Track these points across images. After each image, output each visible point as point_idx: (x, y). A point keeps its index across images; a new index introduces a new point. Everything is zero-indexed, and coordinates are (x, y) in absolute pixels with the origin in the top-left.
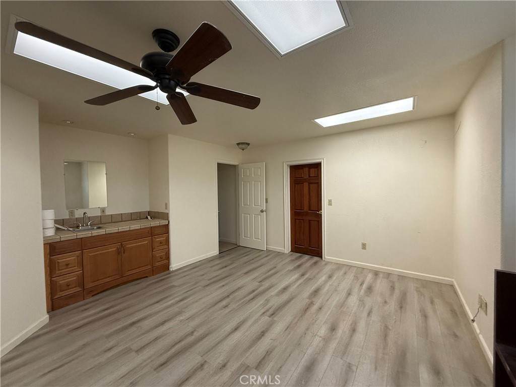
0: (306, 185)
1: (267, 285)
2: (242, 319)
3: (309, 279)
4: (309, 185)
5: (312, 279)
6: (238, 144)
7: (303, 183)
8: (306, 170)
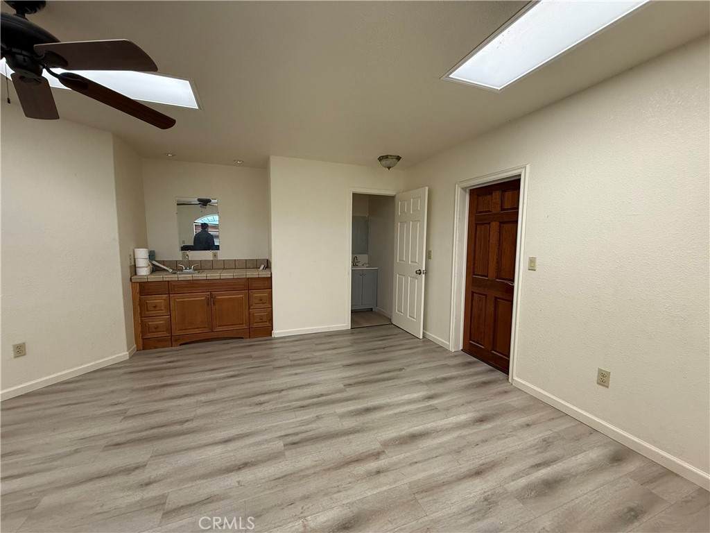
0: (495, 225)
1: (352, 393)
2: (253, 429)
3: (434, 409)
4: (500, 226)
5: (439, 411)
6: (381, 159)
7: (489, 223)
8: (497, 195)
